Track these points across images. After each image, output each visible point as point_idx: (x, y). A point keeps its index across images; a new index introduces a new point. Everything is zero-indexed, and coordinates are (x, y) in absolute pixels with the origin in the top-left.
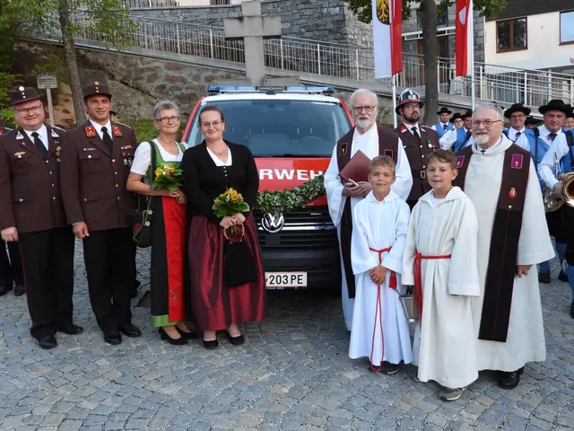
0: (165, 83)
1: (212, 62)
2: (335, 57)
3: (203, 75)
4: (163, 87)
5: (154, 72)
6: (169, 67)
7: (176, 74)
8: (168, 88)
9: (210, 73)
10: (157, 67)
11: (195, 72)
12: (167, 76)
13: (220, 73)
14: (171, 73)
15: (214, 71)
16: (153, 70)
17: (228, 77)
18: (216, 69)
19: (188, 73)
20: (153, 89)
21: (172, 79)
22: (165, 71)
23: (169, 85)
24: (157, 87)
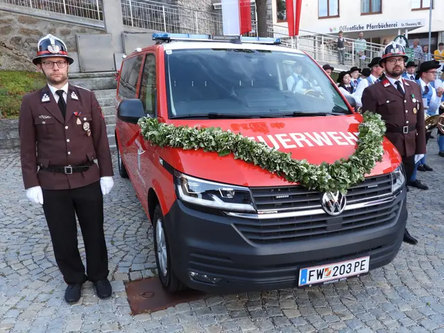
0: (20, 35)
1: (65, 17)
2: (172, 17)
3: (59, 29)
4: (19, 39)
5: (7, 25)
6: (22, 20)
7: (31, 27)
8: (24, 40)
9: (64, 28)
10: (10, 20)
11: (50, 26)
12: (23, 29)
13: (74, 28)
14: (25, 26)
15: (68, 26)
16: (6, 23)
17: (83, 31)
18: (70, 24)
19: (44, 26)
20: (8, 41)
21: (26, 32)
22: (18, 23)
23: (24, 37)
24: (12, 39)
